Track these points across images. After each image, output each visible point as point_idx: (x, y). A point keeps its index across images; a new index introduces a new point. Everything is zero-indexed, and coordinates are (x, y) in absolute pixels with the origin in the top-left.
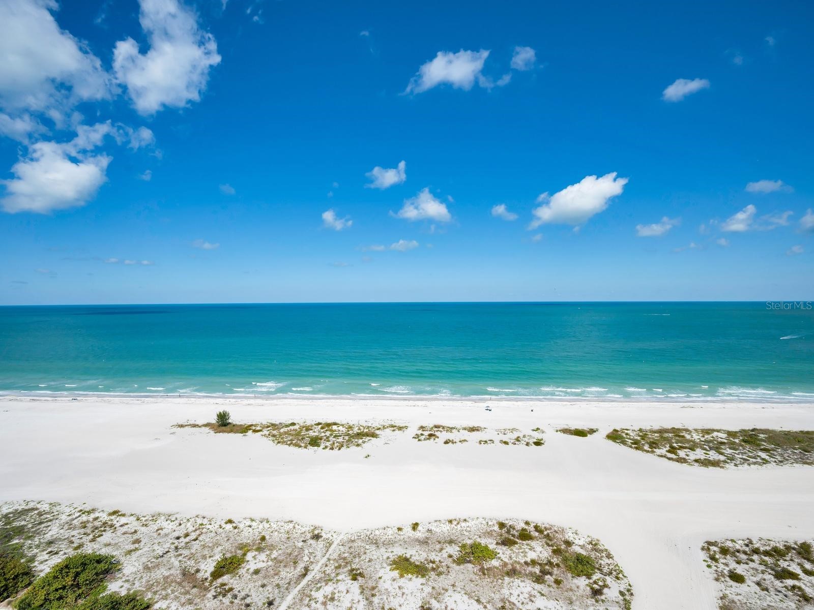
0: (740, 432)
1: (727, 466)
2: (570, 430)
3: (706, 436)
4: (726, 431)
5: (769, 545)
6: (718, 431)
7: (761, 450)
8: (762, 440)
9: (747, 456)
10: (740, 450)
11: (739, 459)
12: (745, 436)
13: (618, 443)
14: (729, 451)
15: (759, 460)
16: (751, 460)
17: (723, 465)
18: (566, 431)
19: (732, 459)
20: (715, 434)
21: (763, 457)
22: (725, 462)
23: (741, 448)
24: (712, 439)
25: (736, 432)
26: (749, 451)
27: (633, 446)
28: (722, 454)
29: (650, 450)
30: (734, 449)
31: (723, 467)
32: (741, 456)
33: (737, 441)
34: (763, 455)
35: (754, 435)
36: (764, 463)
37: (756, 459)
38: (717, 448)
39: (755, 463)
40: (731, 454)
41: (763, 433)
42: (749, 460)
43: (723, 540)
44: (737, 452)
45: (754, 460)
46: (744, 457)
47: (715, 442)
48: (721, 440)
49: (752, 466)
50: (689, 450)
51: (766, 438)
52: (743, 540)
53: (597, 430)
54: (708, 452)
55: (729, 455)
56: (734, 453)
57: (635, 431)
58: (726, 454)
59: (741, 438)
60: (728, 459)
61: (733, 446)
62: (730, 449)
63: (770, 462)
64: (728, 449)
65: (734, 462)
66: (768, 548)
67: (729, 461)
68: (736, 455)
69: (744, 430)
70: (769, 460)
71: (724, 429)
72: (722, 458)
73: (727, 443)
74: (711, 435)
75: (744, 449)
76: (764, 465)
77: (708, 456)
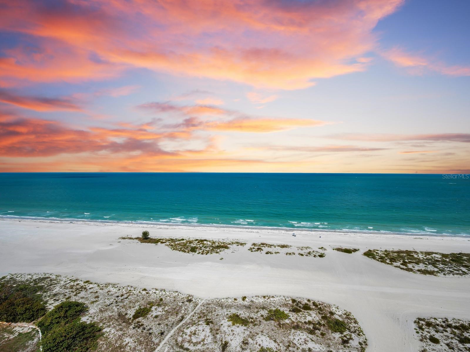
0: (450, 254)
1: (439, 274)
2: (342, 249)
3: (427, 256)
4: (441, 253)
5: (459, 323)
6: (436, 253)
7: (463, 266)
8: (465, 260)
9: (453, 270)
10: (449, 265)
11: (447, 271)
12: (454, 257)
13: (370, 258)
14: (441, 266)
15: (460, 272)
16: (455, 272)
17: (436, 274)
18: (339, 250)
19: (442, 270)
20: (434, 255)
21: (463, 270)
22: (437, 272)
23: (449, 264)
24: (431, 258)
25: (448, 255)
26: (454, 266)
27: (380, 260)
28: (436, 267)
29: (390, 263)
30: (445, 265)
31: (436, 275)
32: (448, 269)
33: (448, 260)
34: (464, 269)
35: (460, 257)
36: (463, 274)
37: (459, 271)
38: (433, 263)
39: (457, 274)
40: (442, 268)
41: (466, 256)
42: (454, 272)
43: (429, 318)
44: (446, 267)
45: (457, 272)
46: (451, 270)
47: (433, 260)
48: (437, 259)
49: (455, 276)
50: (415, 264)
51: (467, 259)
52: (442, 319)
53: (359, 250)
54: (427, 266)
55: (441, 268)
56: (444, 267)
57: (382, 251)
58: (439, 268)
59: (451, 258)
60: (440, 271)
61: (444, 263)
62: (442, 265)
63: (468, 274)
64: (441, 265)
65: (444, 272)
66: (457, 325)
67: (440, 272)
68: (446, 269)
69: (453, 254)
70: (467, 272)
71: (440, 252)
72: (436, 270)
73: (441, 261)
74: (431, 256)
75: (451, 265)
76: (464, 275)
77: (427, 268)
